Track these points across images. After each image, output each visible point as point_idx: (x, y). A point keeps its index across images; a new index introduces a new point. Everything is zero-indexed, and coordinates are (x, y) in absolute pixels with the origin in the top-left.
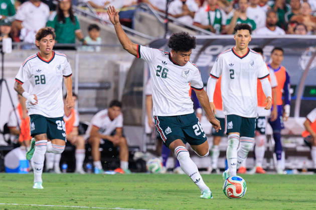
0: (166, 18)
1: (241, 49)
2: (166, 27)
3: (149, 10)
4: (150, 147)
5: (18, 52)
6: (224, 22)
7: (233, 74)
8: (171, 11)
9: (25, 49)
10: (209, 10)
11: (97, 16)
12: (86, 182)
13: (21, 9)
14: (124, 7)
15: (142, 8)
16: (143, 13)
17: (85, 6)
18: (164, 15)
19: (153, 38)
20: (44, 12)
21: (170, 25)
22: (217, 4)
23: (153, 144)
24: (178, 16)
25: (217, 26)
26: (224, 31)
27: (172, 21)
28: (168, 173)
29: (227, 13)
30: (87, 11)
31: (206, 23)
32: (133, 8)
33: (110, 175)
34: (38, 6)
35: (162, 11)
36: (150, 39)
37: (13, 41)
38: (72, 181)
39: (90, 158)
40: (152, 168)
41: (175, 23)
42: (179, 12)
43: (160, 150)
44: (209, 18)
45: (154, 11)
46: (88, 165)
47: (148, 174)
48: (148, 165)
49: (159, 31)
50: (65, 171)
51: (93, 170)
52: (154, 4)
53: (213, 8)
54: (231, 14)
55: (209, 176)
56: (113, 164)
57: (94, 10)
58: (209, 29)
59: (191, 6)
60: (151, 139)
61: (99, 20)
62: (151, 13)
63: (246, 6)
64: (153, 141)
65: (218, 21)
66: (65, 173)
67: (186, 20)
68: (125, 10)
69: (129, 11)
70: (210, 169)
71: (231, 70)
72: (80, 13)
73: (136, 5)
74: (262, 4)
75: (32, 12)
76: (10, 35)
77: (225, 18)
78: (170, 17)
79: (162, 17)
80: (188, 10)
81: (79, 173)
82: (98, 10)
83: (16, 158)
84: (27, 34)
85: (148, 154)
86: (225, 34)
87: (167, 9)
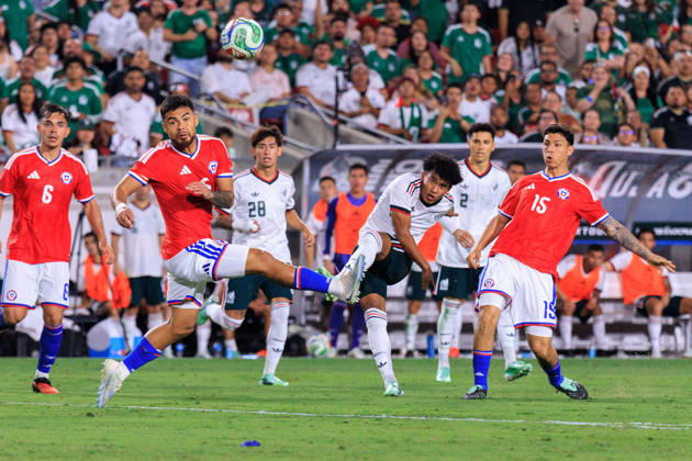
0: (335, 118)
1: (479, 162)
2: (336, 130)
3: (310, 104)
4: (311, 317)
5: (108, 171)
6: (425, 124)
7: (466, 201)
8: (342, 106)
9: (118, 166)
10: (401, 105)
11: (228, 114)
12: (211, 370)
13: (112, 104)
14: (271, 100)
15: (298, 102)
16: (300, 110)
17: (211, 99)
18: (332, 113)
19: (317, 149)
20: (148, 109)
21: (342, 128)
22: (413, 96)
23: (316, 313)
24: (353, 115)
25: (414, 130)
26: (424, 138)
27: (344, 122)
28: (340, 357)
29: (429, 109)
30: (214, 106)
31: (397, 124)
32: (284, 103)
33: (251, 360)
34: (139, 100)
35: (328, 107)
36: (311, 150)
37: (99, 153)
38: (192, 370)
39: (219, 334)
40: (315, 349)
41: (349, 125)
42: (355, 108)
43: (327, 322)
44: (402, 117)
45: (317, 107)
46: (216, 345)
47: (309, 358)
48: (309, 345)
49: (325, 138)
50: (180, 354)
51: (224, 353)
52: (318, 97)
53: (408, 102)
54: (437, 112)
55: (402, 361)
56: (254, 344)
57: (224, 105)
58: (402, 134)
59: (374, 99)
60: (312, 305)
61: (232, 121)
62: (313, 110)
63: (458, 98)
64: (315, 309)
65: (416, 122)
66: (180, 358)
67: (366, 121)
68: (272, 105)
69: (278, 106)
70: (404, 351)
71: (462, 195)
72: (203, 111)
73: (289, 97)
74: (485, 96)
75: (128, 109)
76: (94, 145)
77: (427, 116)
78: (341, 117)
79: (329, 116)
80: (369, 105)
81: (202, 357)
82: (231, 106)
83: (105, 334)
84: (121, 144)
85: (309, 329)
86: (427, 142)
87: (337, 104)
